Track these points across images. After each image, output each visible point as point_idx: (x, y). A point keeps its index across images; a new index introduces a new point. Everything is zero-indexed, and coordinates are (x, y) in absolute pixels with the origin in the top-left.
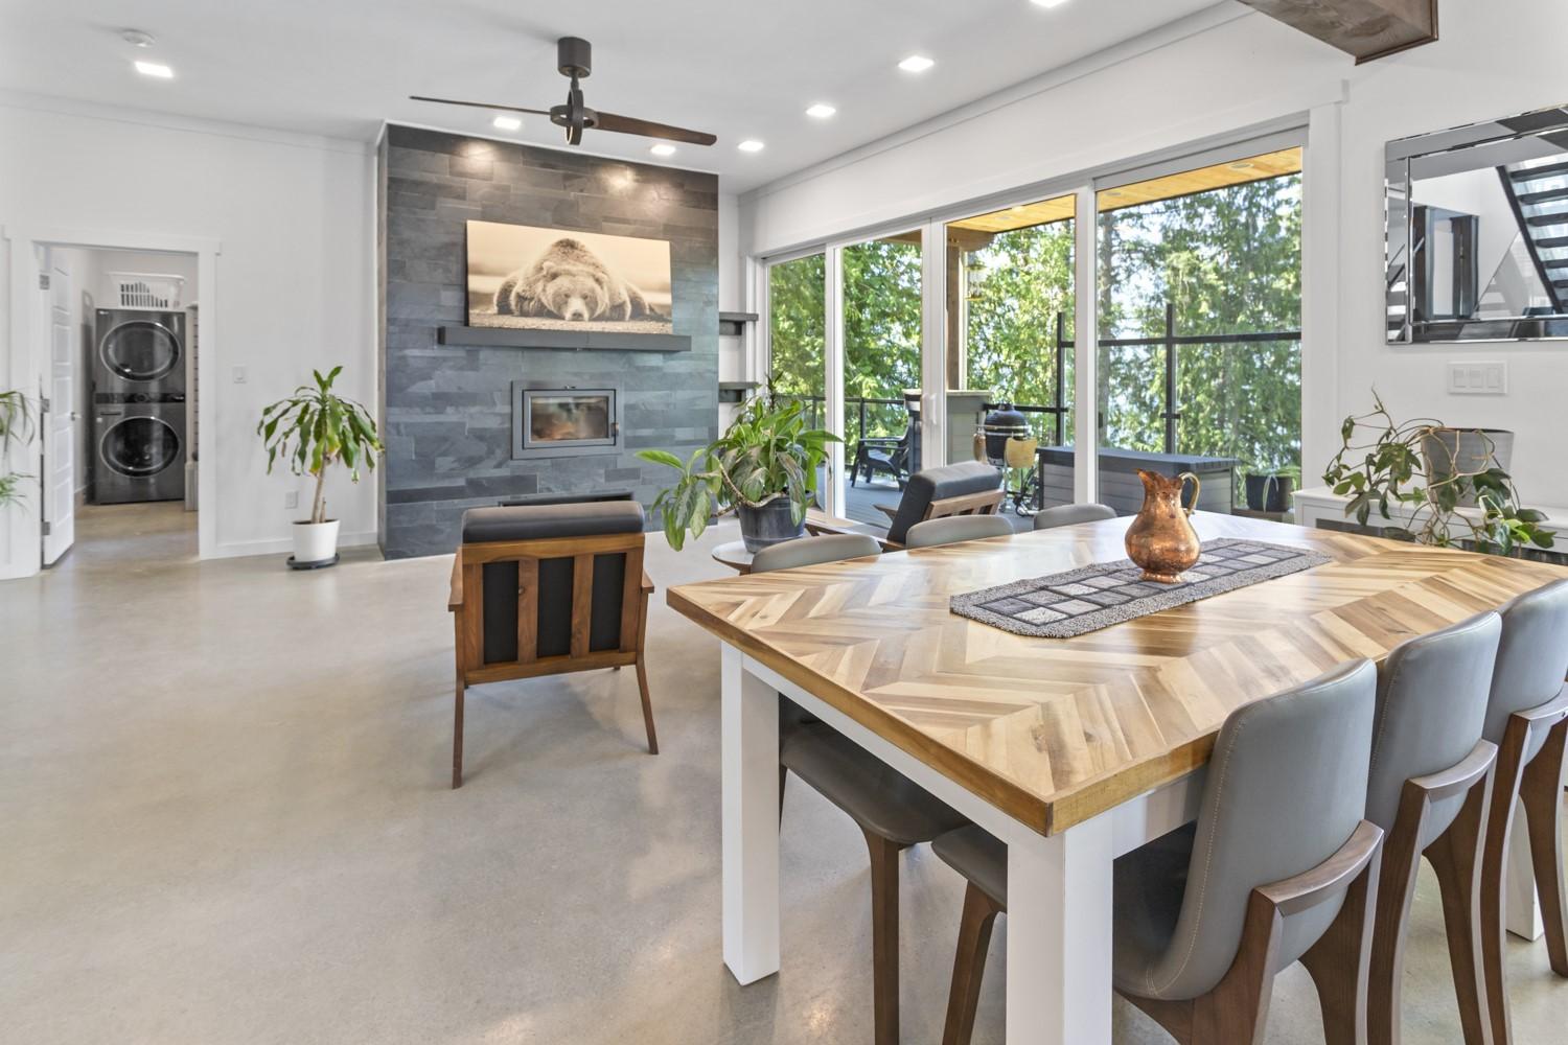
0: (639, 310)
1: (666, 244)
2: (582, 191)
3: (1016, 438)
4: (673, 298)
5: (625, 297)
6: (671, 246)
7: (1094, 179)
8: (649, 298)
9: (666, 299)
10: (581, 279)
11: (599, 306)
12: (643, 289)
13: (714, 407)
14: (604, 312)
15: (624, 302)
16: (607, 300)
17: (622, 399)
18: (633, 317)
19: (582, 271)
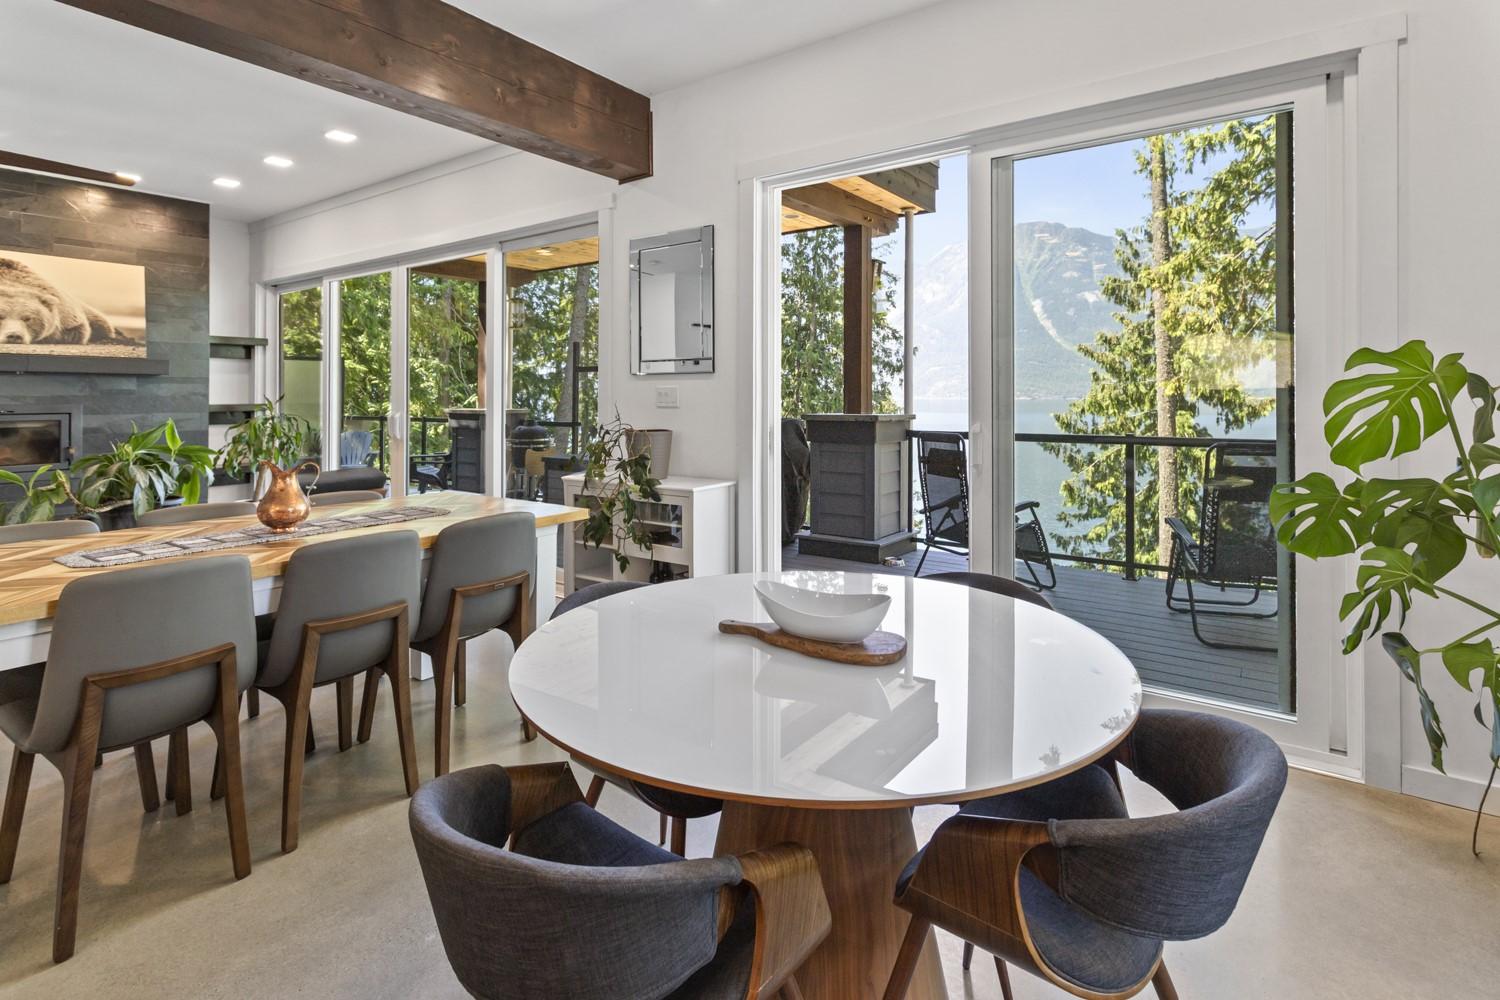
0: (100, 333)
1: (141, 270)
2: (24, 210)
3: (534, 449)
4: (148, 321)
5: (83, 320)
6: (146, 269)
7: (500, 242)
8: (113, 322)
9: (140, 323)
10: (22, 300)
11: (46, 329)
12: (110, 312)
13: (203, 428)
14: (54, 334)
15: (81, 326)
16: (57, 322)
17: (80, 423)
18: (93, 340)
19: (23, 292)
